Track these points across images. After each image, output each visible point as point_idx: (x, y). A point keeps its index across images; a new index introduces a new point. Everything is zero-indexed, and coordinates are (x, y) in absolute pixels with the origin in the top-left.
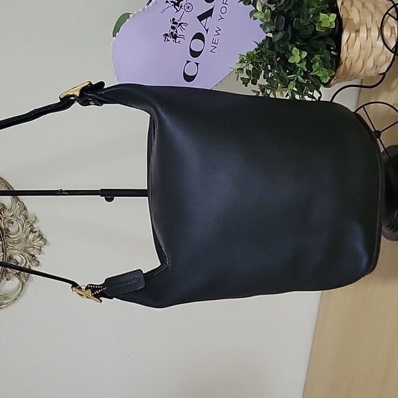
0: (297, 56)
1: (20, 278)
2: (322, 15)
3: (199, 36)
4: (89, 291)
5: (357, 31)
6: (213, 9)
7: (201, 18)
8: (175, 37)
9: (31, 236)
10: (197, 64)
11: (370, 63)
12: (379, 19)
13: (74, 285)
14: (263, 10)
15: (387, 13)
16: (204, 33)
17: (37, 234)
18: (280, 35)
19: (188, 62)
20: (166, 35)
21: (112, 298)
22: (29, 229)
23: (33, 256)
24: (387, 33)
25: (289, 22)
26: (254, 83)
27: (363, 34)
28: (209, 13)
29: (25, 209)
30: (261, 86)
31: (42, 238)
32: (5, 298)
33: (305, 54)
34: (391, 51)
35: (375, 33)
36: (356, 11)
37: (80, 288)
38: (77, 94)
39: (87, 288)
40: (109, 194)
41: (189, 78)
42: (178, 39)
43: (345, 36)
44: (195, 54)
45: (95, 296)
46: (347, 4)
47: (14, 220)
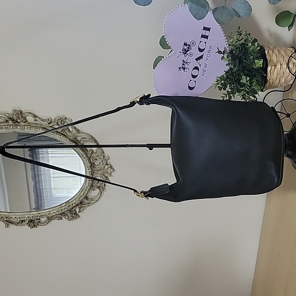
0: (244, 80)
1: (100, 190)
2: (256, 61)
3: (196, 68)
4: (143, 194)
5: (275, 66)
6: (203, 55)
7: (197, 59)
8: (184, 69)
9: (106, 167)
10: (195, 81)
11: (283, 80)
12: (287, 59)
13: (135, 191)
14: (227, 58)
15: (291, 56)
16: (199, 66)
17: (109, 166)
18: (237, 68)
19: (191, 80)
20: (180, 68)
21: (153, 198)
22: (105, 164)
23: (107, 177)
24: (291, 66)
25: (241, 62)
26: (225, 89)
27: (278, 66)
28: (201, 57)
29: (104, 152)
30: (228, 92)
31: (112, 168)
32: (92, 200)
33: (248, 78)
34: (293, 75)
35: (285, 66)
36: (275, 55)
37: (138, 193)
38: (138, 100)
39: (141, 193)
40: (151, 147)
41: (191, 88)
42: (185, 70)
43: (269, 69)
44: (194, 77)
45: (145, 196)
46: (270, 52)
47: (97, 158)
